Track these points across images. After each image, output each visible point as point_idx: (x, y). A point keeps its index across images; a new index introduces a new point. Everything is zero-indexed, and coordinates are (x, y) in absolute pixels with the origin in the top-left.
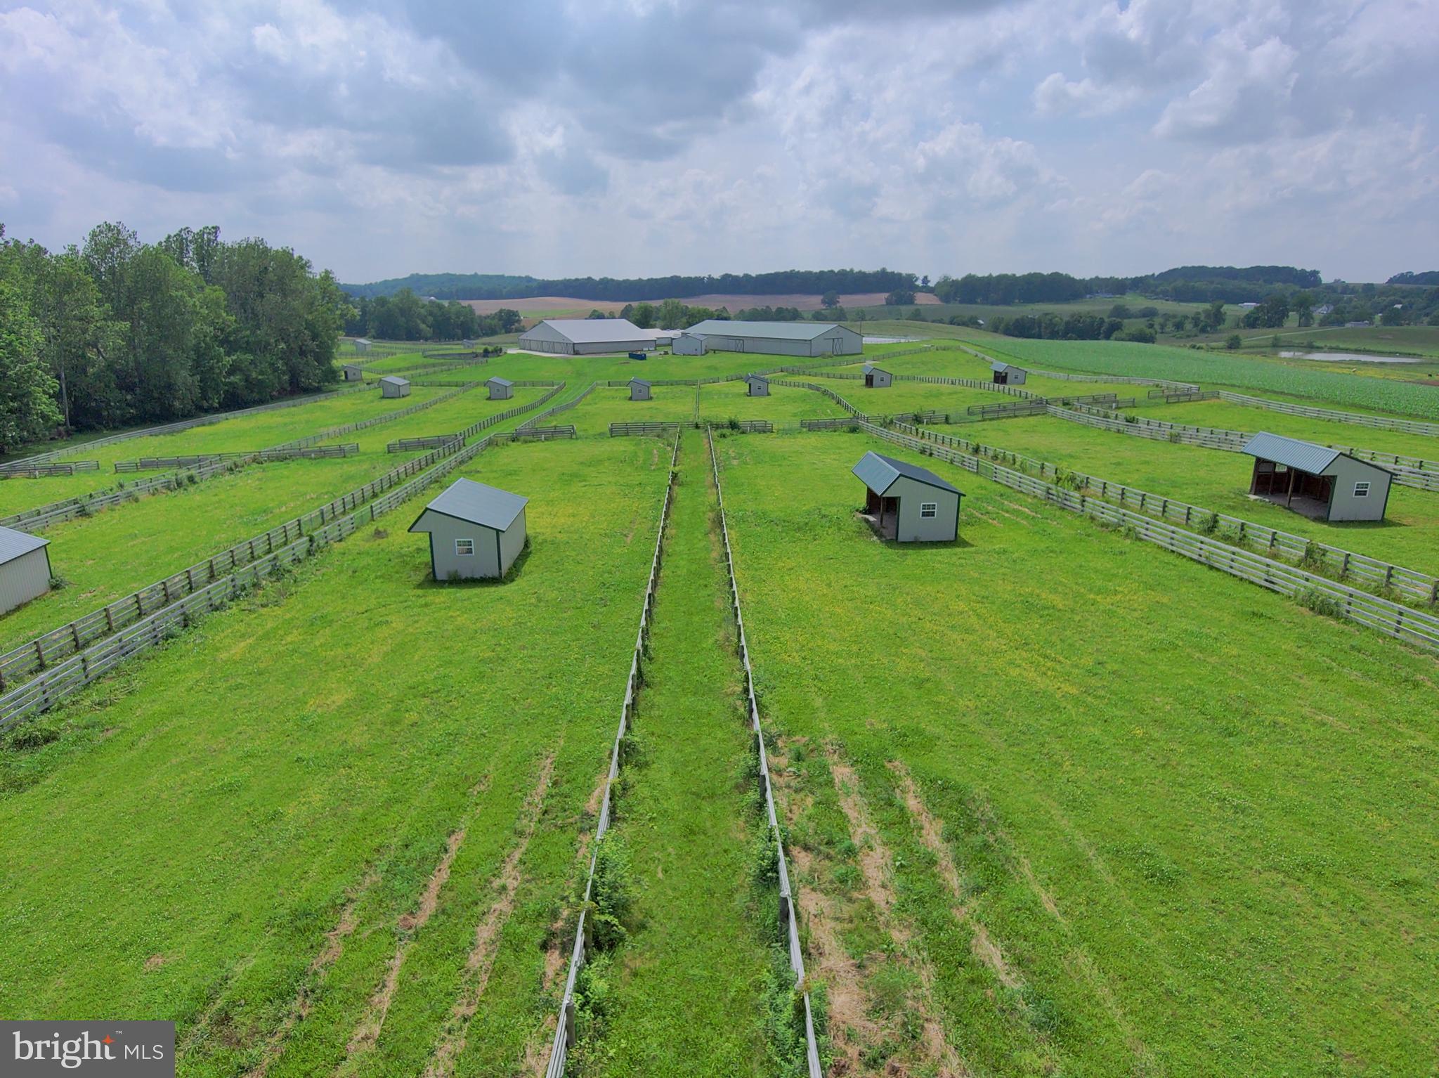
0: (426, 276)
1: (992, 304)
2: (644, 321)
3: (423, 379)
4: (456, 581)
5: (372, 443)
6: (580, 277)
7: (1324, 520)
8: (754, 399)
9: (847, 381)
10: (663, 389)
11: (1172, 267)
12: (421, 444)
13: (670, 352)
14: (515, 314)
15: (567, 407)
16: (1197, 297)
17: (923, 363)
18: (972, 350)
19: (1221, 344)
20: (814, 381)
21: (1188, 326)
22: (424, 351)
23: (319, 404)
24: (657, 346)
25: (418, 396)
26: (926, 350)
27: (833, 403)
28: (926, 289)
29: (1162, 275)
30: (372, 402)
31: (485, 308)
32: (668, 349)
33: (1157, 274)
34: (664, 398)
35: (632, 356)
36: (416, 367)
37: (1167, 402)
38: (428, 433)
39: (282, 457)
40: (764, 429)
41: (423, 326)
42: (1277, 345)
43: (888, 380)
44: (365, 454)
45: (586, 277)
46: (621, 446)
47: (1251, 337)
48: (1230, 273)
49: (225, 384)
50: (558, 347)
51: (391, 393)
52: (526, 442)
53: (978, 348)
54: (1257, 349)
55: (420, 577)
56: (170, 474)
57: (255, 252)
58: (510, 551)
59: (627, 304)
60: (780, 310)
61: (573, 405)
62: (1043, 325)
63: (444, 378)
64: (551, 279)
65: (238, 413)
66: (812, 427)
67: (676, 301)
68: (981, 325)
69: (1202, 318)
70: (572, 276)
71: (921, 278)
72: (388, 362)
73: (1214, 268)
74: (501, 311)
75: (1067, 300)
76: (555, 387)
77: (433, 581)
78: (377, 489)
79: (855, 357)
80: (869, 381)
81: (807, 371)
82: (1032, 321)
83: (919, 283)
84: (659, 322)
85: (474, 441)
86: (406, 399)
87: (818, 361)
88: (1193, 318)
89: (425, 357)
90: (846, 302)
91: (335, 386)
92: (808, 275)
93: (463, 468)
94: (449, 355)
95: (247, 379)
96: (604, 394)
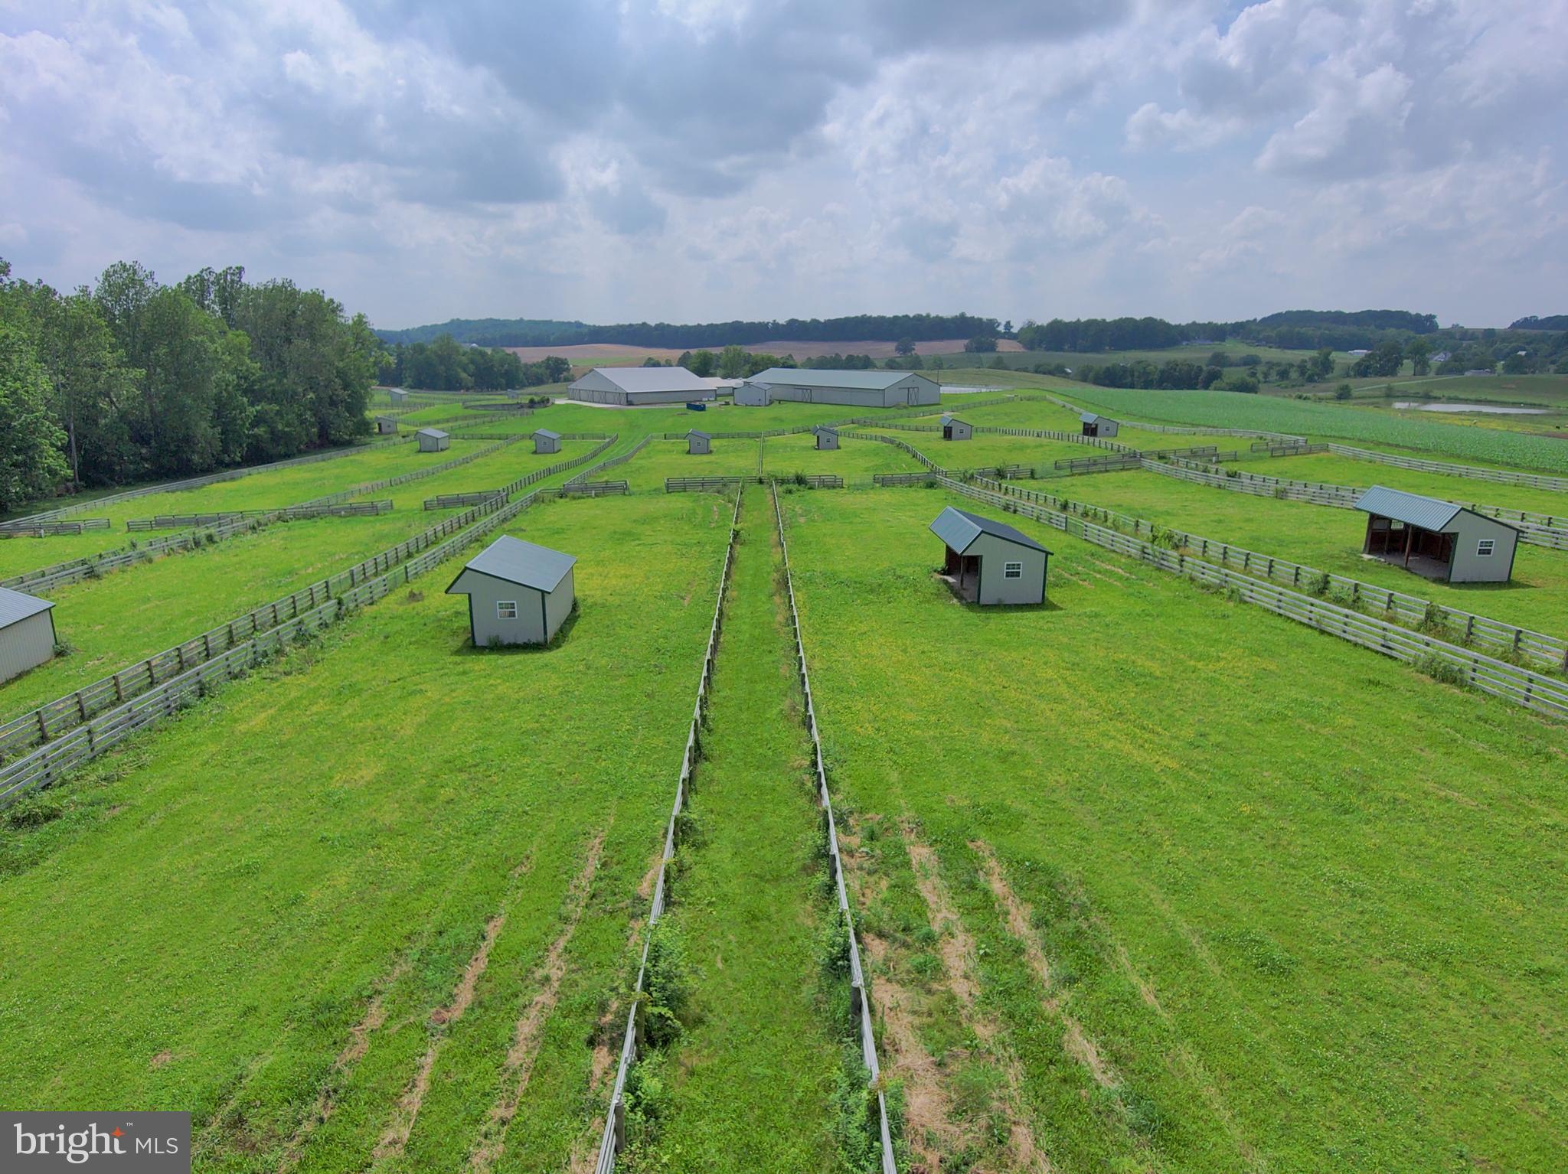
1: (1081, 351)
2: (703, 369)
3: (464, 431)
4: (498, 647)
5: (408, 500)
6: (634, 323)
7: (1444, 581)
8: (822, 453)
9: (924, 434)
10: (724, 442)
11: (1276, 312)
12: (460, 501)
13: (732, 403)
14: (564, 362)
15: (617, 462)
16: (1303, 343)
17: (1006, 414)
18: (1059, 400)
19: (1330, 394)
20: (888, 433)
21: (1294, 375)
22: (465, 401)
23: (352, 458)
24: (717, 396)
25: (458, 449)
26: (1009, 400)
27: (908, 457)
28: (1009, 335)
29: (1264, 320)
30: (408, 456)
31: (531, 356)
32: (729, 399)
33: (1259, 319)
34: (726, 452)
35: (690, 406)
36: (456, 419)
37: (1272, 456)
38: (469, 489)
39: (309, 515)
40: (834, 484)
41: (464, 375)
42: (1390, 395)
43: (967, 432)
44: (399, 511)
45: (640, 322)
46: (678, 502)
47: (1361, 386)
48: (1338, 318)
49: (248, 437)
50: (610, 397)
51: (429, 447)
52: (574, 498)
53: (1064, 398)
54: (1363, 399)
55: (458, 642)
56: (186, 533)
57: (282, 295)
58: (557, 614)
59: (685, 351)
60: (850, 358)
61: (626, 459)
62: (1136, 374)
63: (486, 430)
64: (603, 324)
65: (262, 468)
66: (886, 482)
67: (739, 347)
68: (1068, 374)
69: (1309, 365)
70: (625, 321)
71: (1004, 323)
72: (426, 413)
73: (1322, 312)
74: (549, 359)
75: (1161, 347)
76: (607, 440)
77: (472, 647)
78: (413, 549)
79: (932, 408)
80: (948, 434)
81: (880, 423)
82: (1124, 369)
83: (1001, 329)
84: (720, 371)
85: (519, 498)
86: (445, 453)
87: (892, 412)
88: (1299, 367)
89: (466, 408)
90: (921, 349)
91: (368, 440)
92: (881, 320)
93: (506, 526)
94: (492, 405)
95: (272, 431)
96: (660, 447)
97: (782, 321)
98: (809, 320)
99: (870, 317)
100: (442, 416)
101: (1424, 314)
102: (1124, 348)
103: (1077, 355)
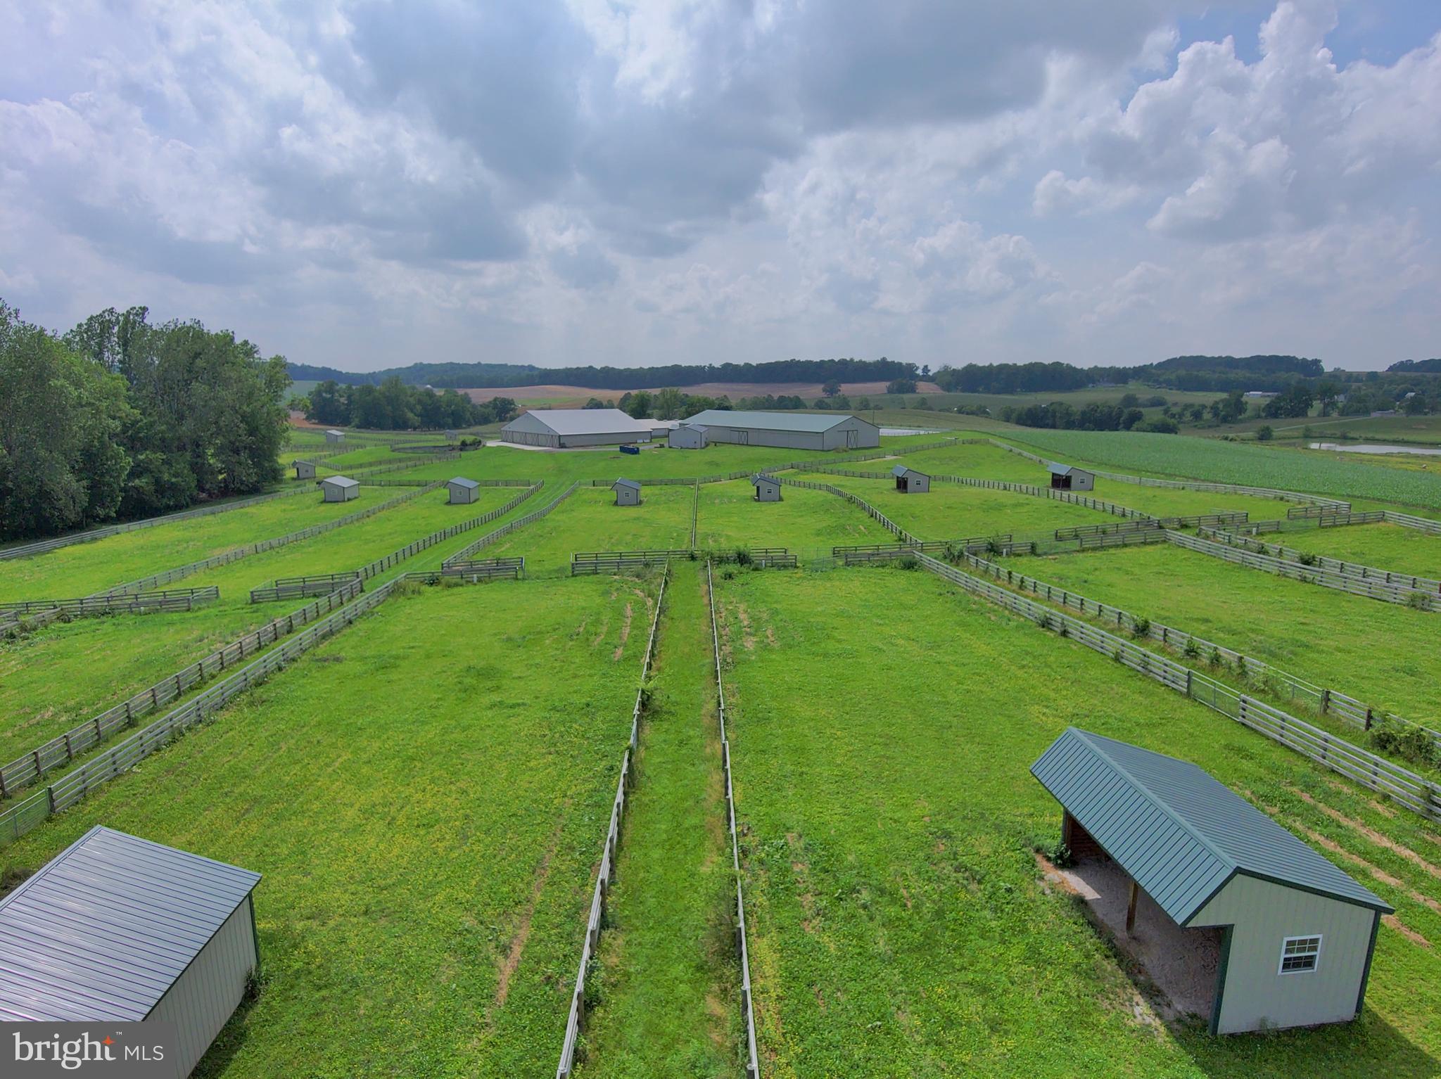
0: (430, 365)
1: (994, 393)
2: (640, 411)
3: (383, 477)
6: (581, 366)
8: (765, 507)
9: (871, 481)
10: (656, 490)
11: (1170, 357)
12: (303, 589)
13: (666, 445)
14: (511, 402)
15: (531, 520)
16: (1204, 386)
17: (952, 458)
18: (1005, 444)
19: (1251, 434)
20: (832, 480)
21: (1207, 416)
24: (653, 437)
25: (371, 497)
26: (950, 444)
27: (864, 516)
28: (926, 377)
29: (1159, 364)
31: (481, 396)
32: (664, 441)
33: (1155, 363)
34: (656, 503)
35: (623, 450)
39: (100, 612)
40: (784, 564)
41: (410, 415)
42: (1308, 436)
43: (925, 484)
44: (219, 605)
45: (587, 366)
47: (1281, 427)
48: (1229, 362)
49: (125, 489)
50: (542, 440)
51: (334, 497)
52: (449, 586)
53: (1010, 442)
54: (1286, 441)
59: (627, 392)
60: (782, 398)
61: (544, 514)
62: (1058, 415)
63: (407, 475)
64: (553, 368)
66: (850, 559)
67: (675, 389)
69: (1221, 406)
70: (573, 365)
71: (922, 367)
72: (352, 456)
74: (496, 399)
75: (1070, 388)
76: (532, 487)
80: (902, 485)
81: (822, 468)
82: (1045, 411)
83: (920, 372)
84: (656, 412)
86: (351, 503)
87: (831, 456)
88: (1212, 408)
89: (393, 451)
90: (846, 389)
92: (809, 365)
94: (419, 448)
95: (157, 482)
96: (585, 497)
97: (717, 364)
98: (742, 364)
99: (799, 361)
100: (367, 459)
101: (1310, 359)
102: (1036, 390)
103: (990, 396)
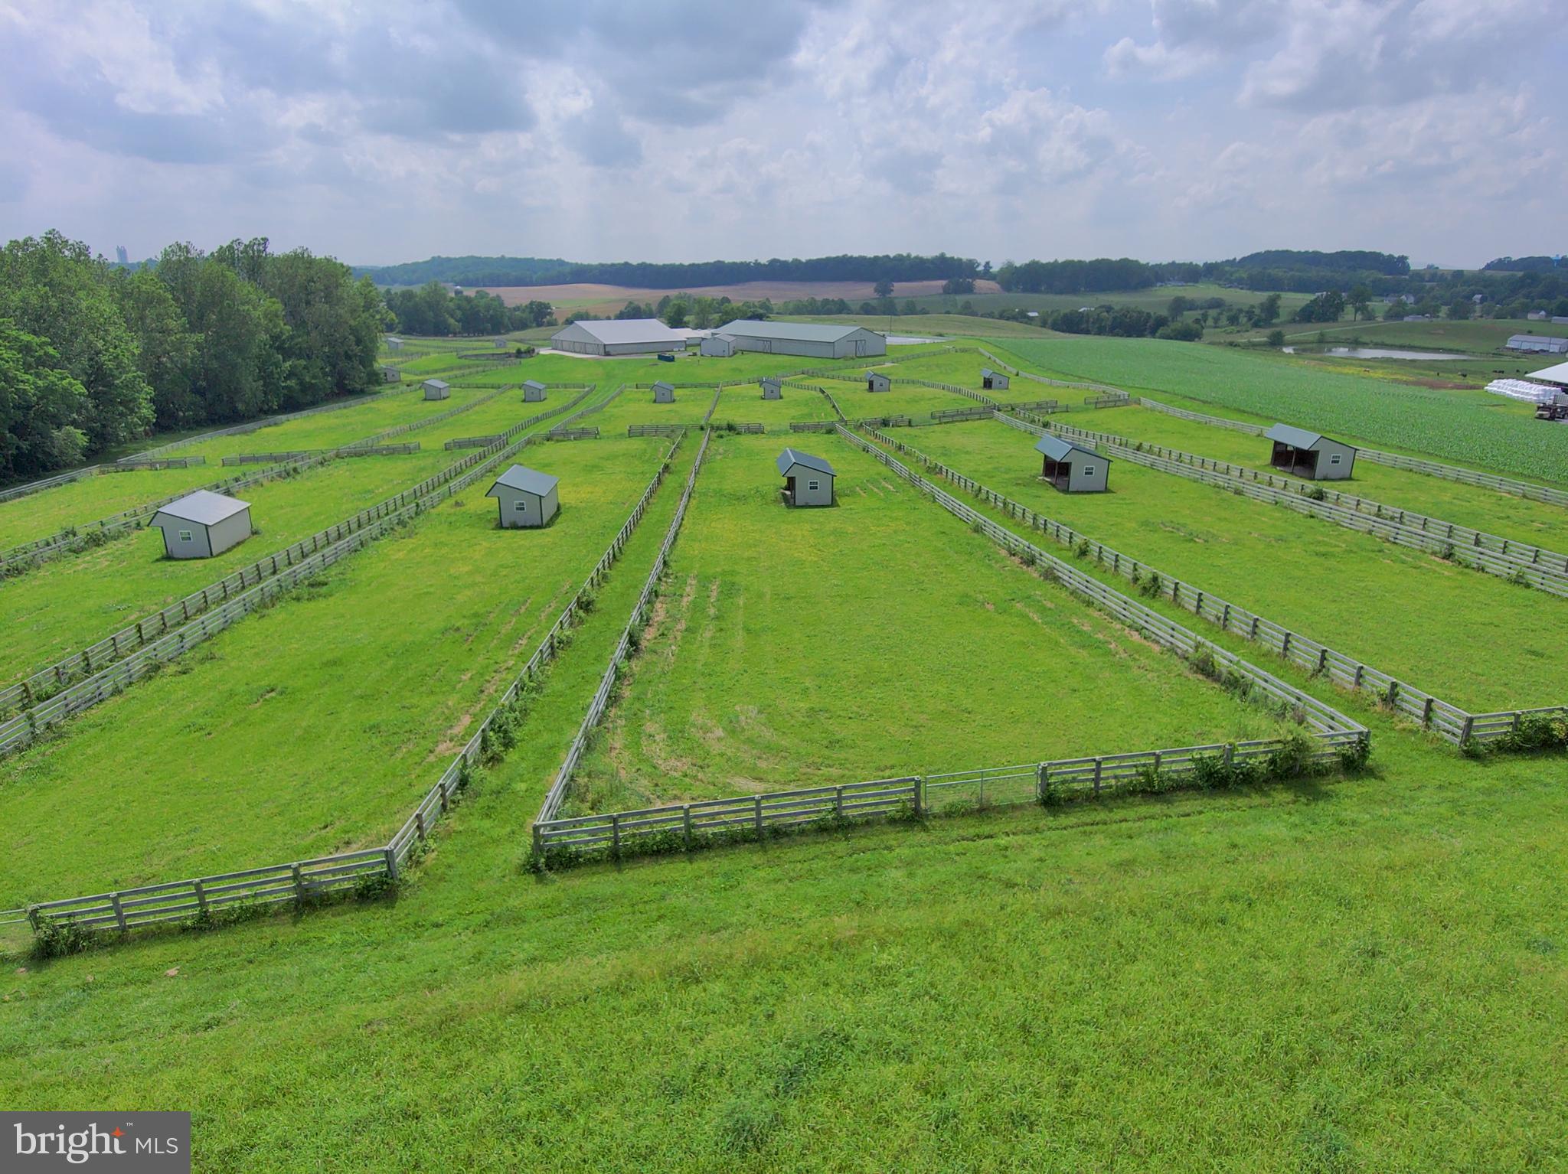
1: (1054, 294)
2: (676, 322)
3: (460, 380)
4: (515, 527)
5: (433, 441)
7: (1066, 491)
8: (763, 403)
10: (687, 391)
11: (1254, 252)
12: (472, 443)
13: (699, 353)
14: (546, 305)
15: (595, 410)
17: (938, 366)
19: (1264, 340)
20: (825, 383)
22: (457, 350)
23: (366, 406)
24: (687, 346)
25: (458, 398)
27: (829, 407)
28: (987, 274)
29: (1244, 259)
30: (416, 404)
31: (515, 297)
32: (697, 350)
33: (1238, 259)
34: (685, 401)
35: (661, 358)
36: (452, 369)
38: (476, 433)
39: (359, 454)
40: (757, 430)
41: (452, 321)
43: (885, 385)
44: (426, 451)
45: (622, 262)
46: (636, 444)
47: (1300, 332)
49: (283, 388)
50: (589, 348)
51: (433, 396)
52: (558, 441)
55: (493, 525)
56: (277, 467)
57: (300, 261)
58: (548, 511)
59: (666, 292)
60: (826, 301)
61: (602, 407)
63: (480, 379)
64: (585, 264)
65: (297, 415)
66: (798, 429)
68: (1032, 318)
69: (1257, 311)
70: (608, 260)
71: (984, 263)
72: (422, 362)
73: (1299, 252)
74: (532, 303)
75: (1131, 289)
76: (586, 389)
77: (500, 526)
78: (448, 477)
79: (876, 359)
80: (871, 386)
81: (825, 373)
83: (980, 269)
84: (691, 320)
85: (516, 440)
86: (448, 400)
87: (840, 363)
89: (458, 356)
90: (898, 288)
91: (378, 388)
92: (862, 261)
93: (510, 461)
94: (483, 355)
95: (301, 383)
96: (630, 397)
97: (764, 260)
98: (790, 260)
99: (851, 257)
100: (440, 365)
101: (1396, 255)
103: (1048, 296)
